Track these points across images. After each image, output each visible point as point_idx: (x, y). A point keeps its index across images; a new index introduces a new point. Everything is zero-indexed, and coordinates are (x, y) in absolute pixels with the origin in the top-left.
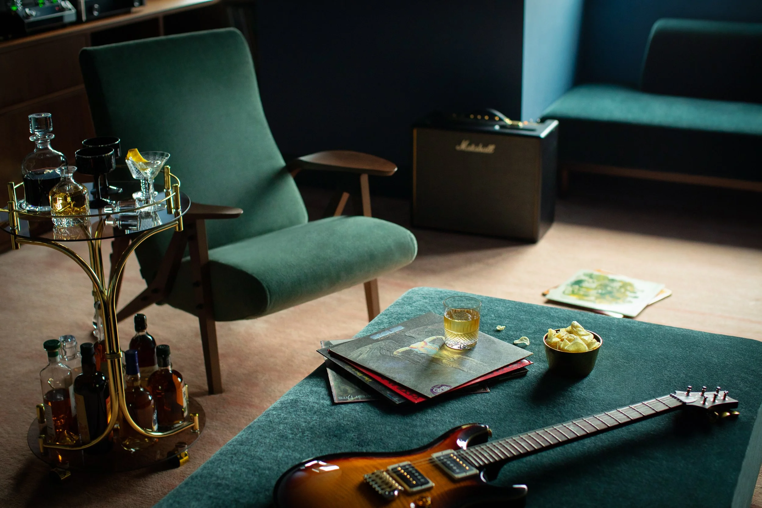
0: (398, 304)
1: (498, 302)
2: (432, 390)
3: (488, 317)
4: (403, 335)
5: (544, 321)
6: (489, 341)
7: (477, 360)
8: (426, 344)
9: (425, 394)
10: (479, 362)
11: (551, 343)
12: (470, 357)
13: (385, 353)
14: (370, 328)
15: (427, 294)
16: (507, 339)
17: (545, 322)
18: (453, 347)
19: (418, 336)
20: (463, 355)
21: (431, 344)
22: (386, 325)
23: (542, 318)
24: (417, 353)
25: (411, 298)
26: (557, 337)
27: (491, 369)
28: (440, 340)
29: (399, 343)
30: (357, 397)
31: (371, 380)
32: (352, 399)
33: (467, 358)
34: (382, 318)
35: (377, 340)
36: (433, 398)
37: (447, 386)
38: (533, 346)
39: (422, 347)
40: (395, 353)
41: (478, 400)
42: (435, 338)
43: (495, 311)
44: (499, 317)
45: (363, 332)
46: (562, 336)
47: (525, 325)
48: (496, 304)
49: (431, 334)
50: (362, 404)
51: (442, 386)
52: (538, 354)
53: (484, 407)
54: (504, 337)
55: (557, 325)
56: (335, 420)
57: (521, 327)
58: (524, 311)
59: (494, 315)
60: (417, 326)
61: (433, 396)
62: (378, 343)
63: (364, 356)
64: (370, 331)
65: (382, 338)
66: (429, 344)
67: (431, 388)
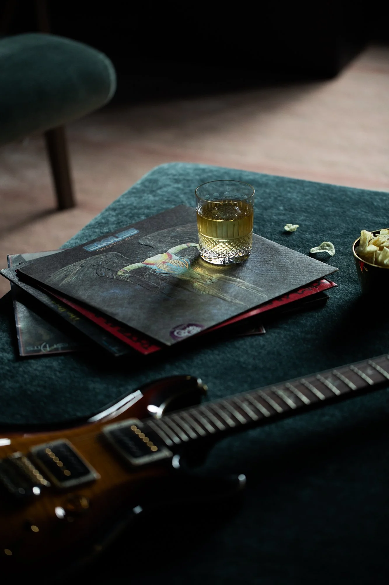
0: (135, 192)
1: (292, 185)
2: (172, 333)
3: (274, 211)
4: (135, 244)
5: (362, 215)
6: (270, 251)
7: (249, 282)
8: (170, 256)
9: (162, 340)
10: (250, 285)
11: (364, 253)
12: (237, 277)
13: (104, 274)
14: (87, 231)
15: (181, 175)
16: (301, 245)
17: (364, 217)
18: (212, 262)
19: (159, 245)
20: (226, 275)
21: (177, 258)
22: (112, 227)
23: (359, 211)
24: (155, 272)
25: (155, 181)
26: (375, 244)
27: (269, 297)
28: (193, 249)
29: (128, 257)
30: (55, 346)
31: (78, 319)
32: (48, 349)
33: (233, 279)
34: (108, 215)
35: (95, 253)
36: (173, 346)
37: (196, 325)
38: (340, 257)
39: (164, 263)
40: (120, 273)
41: (245, 347)
42: (186, 247)
43: (285, 200)
44: (291, 210)
45: (76, 239)
46: (382, 241)
47: (331, 222)
48: (289, 189)
49: (180, 241)
50: (62, 358)
51: (189, 325)
52: (348, 270)
53: (254, 359)
54: (295, 243)
55: (381, 222)
56: (17, 385)
57: (323, 226)
58: (331, 200)
59: (284, 207)
60: (160, 228)
61: (174, 342)
62: (94, 257)
63: (72, 279)
64: (86, 236)
65: (102, 250)
66: (174, 257)
67: (171, 329)
